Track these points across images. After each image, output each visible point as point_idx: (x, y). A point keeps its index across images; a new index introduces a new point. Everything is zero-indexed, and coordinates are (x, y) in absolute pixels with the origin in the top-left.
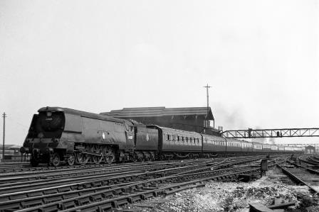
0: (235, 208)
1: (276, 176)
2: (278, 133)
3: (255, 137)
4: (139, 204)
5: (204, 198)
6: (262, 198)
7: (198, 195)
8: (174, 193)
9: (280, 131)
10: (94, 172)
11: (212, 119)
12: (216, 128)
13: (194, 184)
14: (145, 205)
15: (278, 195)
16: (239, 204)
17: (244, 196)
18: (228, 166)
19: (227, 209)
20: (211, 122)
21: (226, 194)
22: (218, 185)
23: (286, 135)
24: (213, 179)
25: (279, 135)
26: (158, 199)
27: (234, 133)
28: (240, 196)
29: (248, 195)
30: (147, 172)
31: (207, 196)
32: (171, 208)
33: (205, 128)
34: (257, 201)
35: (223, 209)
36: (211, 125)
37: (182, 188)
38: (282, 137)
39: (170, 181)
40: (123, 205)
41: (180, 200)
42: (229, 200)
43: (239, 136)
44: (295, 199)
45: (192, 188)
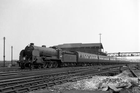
0: (103, 88)
1: (127, 73)
2: (132, 54)
3: (121, 56)
4: (59, 85)
5: (89, 83)
6: (115, 83)
7: (87, 82)
8: (76, 81)
9: (132, 53)
10: (47, 71)
11: (103, 48)
12: (104, 52)
13: (87, 77)
14: (62, 86)
15: (122, 82)
16: (105, 86)
17: (108, 82)
18: (107, 69)
19: (99, 88)
20: (102, 49)
21: (99, 81)
22: (99, 77)
23: (135, 55)
24: (97, 75)
25: (132, 55)
26: (69, 83)
27: (112, 54)
28: (105, 82)
29: (109, 82)
30: (70, 71)
31: (91, 82)
32: (74, 87)
33: (99, 52)
34: (112, 84)
35: (97, 88)
36: (102, 51)
37: (81, 78)
38: (133, 56)
39: (78, 75)
40: (52, 86)
41: (78, 84)
42: (101, 84)
43: (114, 56)
44: (130, 83)
45: (86, 79)
